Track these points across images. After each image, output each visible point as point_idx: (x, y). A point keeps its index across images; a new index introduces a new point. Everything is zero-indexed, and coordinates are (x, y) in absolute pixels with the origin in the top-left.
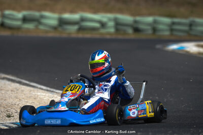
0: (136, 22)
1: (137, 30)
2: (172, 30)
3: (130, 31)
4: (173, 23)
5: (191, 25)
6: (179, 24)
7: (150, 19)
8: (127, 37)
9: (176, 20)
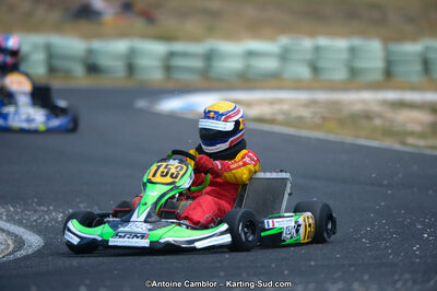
0: (90, 52)
1: (93, 68)
2: (168, 69)
3: (79, 70)
4: (172, 54)
5: (209, 57)
6: (185, 55)
7: (121, 46)
8: (72, 84)
9: (178, 47)
